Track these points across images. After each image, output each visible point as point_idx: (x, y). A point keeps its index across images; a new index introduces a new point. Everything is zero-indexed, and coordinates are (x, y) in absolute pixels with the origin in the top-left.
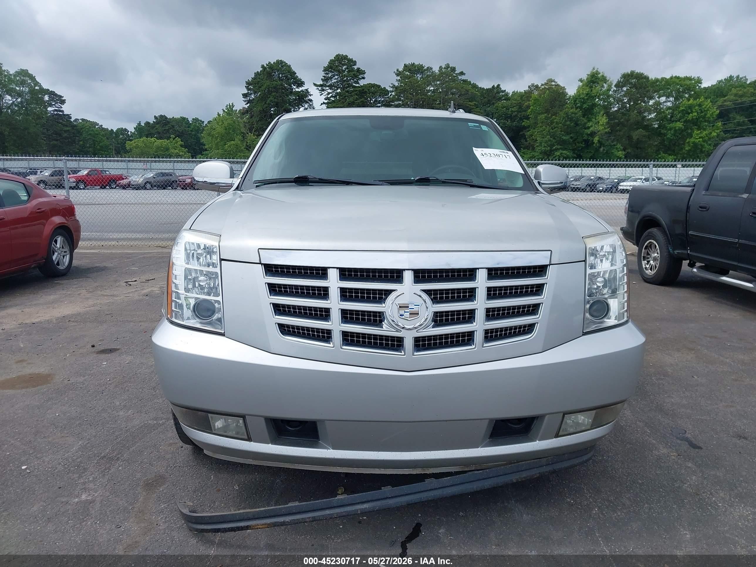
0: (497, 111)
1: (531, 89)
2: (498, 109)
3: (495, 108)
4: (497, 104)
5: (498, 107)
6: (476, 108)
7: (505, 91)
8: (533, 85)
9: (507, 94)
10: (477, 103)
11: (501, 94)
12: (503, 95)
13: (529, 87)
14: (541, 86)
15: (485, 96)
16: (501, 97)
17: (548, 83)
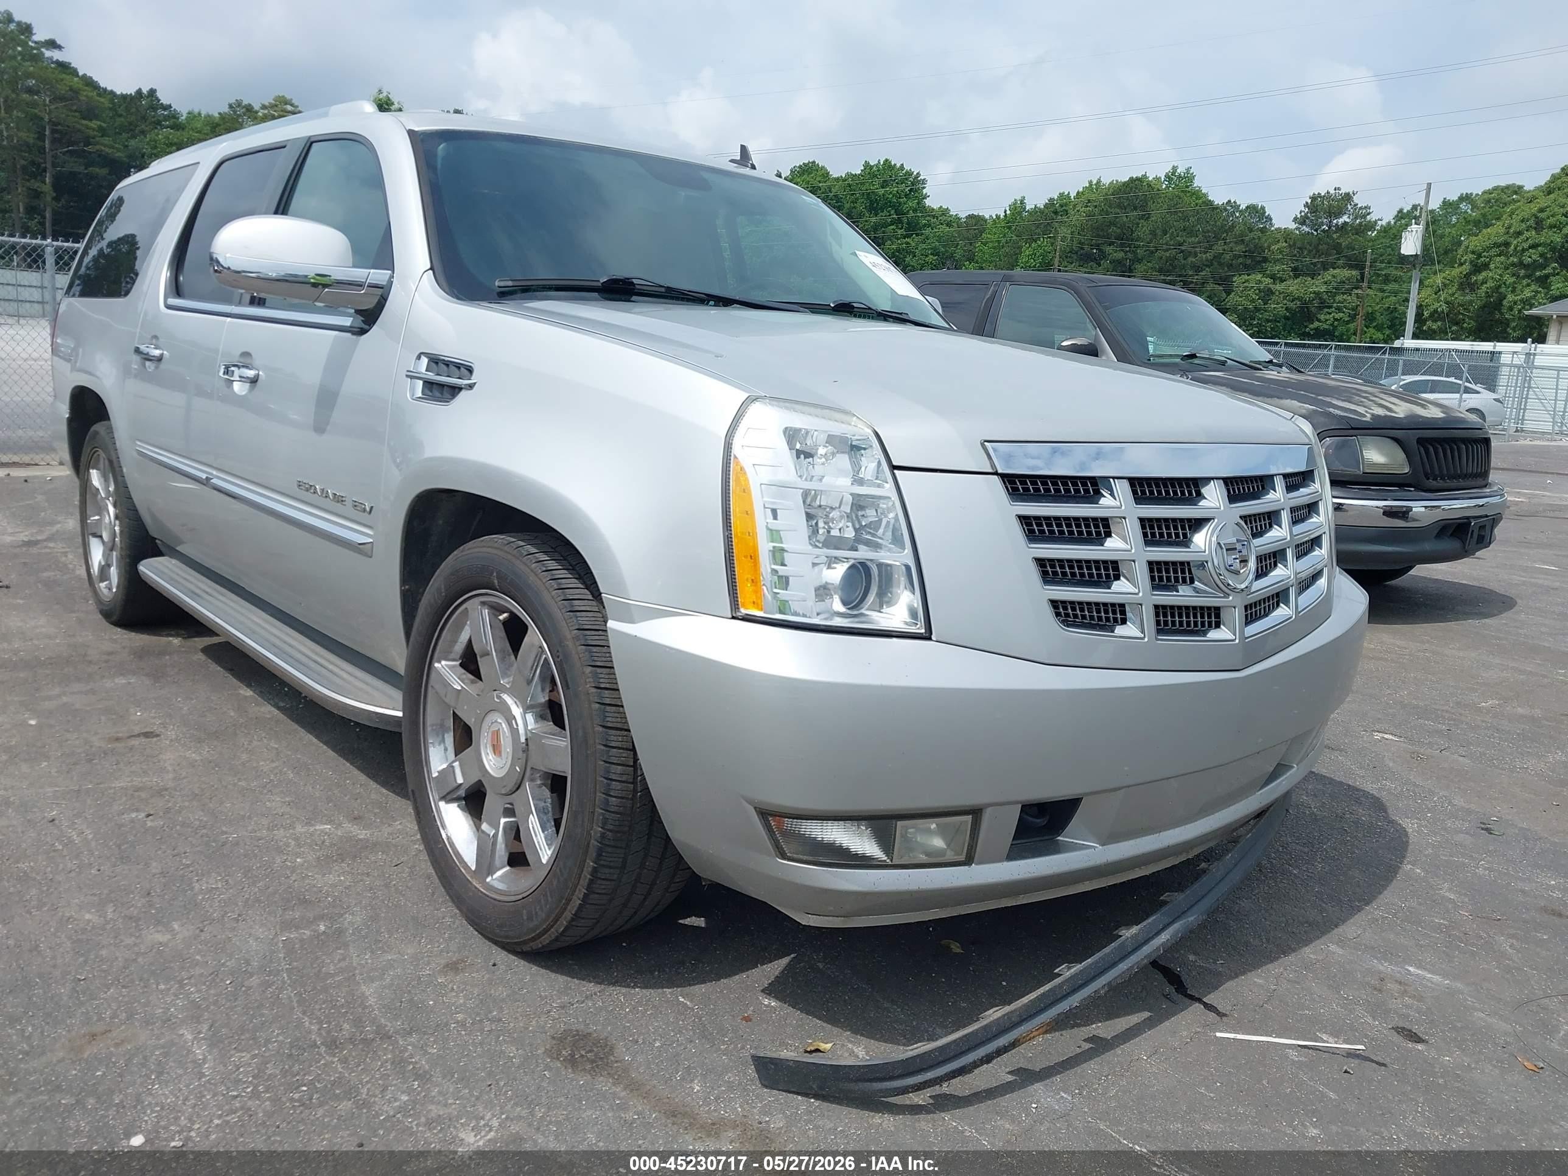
0: (155, 151)
1: (235, 112)
2: (156, 147)
3: (148, 144)
4: (153, 135)
5: (156, 141)
6: (102, 136)
7: (170, 106)
8: (239, 103)
9: (175, 116)
10: (104, 125)
11: (160, 112)
12: (165, 116)
13: (231, 106)
14: (262, 108)
15: (120, 111)
16: (161, 118)
17: (276, 106)
